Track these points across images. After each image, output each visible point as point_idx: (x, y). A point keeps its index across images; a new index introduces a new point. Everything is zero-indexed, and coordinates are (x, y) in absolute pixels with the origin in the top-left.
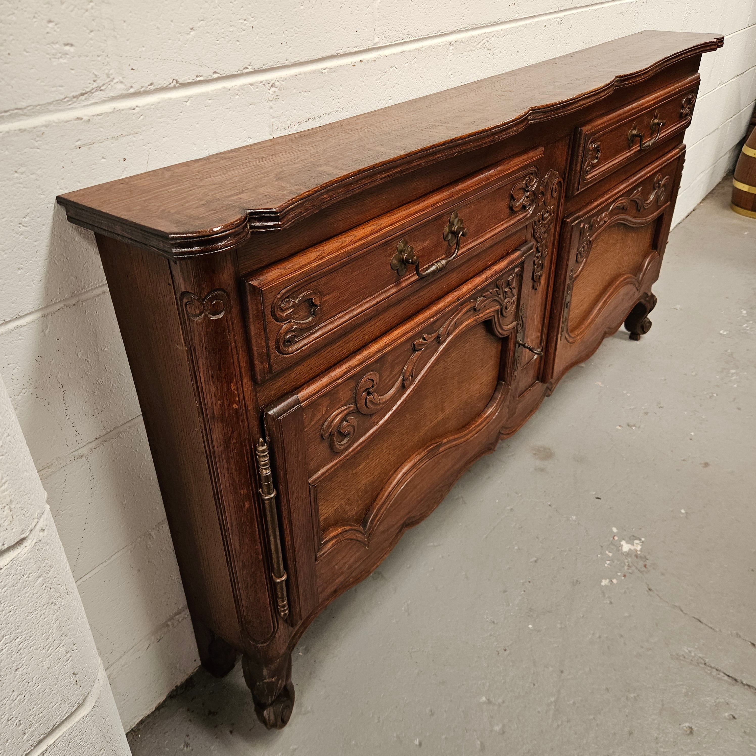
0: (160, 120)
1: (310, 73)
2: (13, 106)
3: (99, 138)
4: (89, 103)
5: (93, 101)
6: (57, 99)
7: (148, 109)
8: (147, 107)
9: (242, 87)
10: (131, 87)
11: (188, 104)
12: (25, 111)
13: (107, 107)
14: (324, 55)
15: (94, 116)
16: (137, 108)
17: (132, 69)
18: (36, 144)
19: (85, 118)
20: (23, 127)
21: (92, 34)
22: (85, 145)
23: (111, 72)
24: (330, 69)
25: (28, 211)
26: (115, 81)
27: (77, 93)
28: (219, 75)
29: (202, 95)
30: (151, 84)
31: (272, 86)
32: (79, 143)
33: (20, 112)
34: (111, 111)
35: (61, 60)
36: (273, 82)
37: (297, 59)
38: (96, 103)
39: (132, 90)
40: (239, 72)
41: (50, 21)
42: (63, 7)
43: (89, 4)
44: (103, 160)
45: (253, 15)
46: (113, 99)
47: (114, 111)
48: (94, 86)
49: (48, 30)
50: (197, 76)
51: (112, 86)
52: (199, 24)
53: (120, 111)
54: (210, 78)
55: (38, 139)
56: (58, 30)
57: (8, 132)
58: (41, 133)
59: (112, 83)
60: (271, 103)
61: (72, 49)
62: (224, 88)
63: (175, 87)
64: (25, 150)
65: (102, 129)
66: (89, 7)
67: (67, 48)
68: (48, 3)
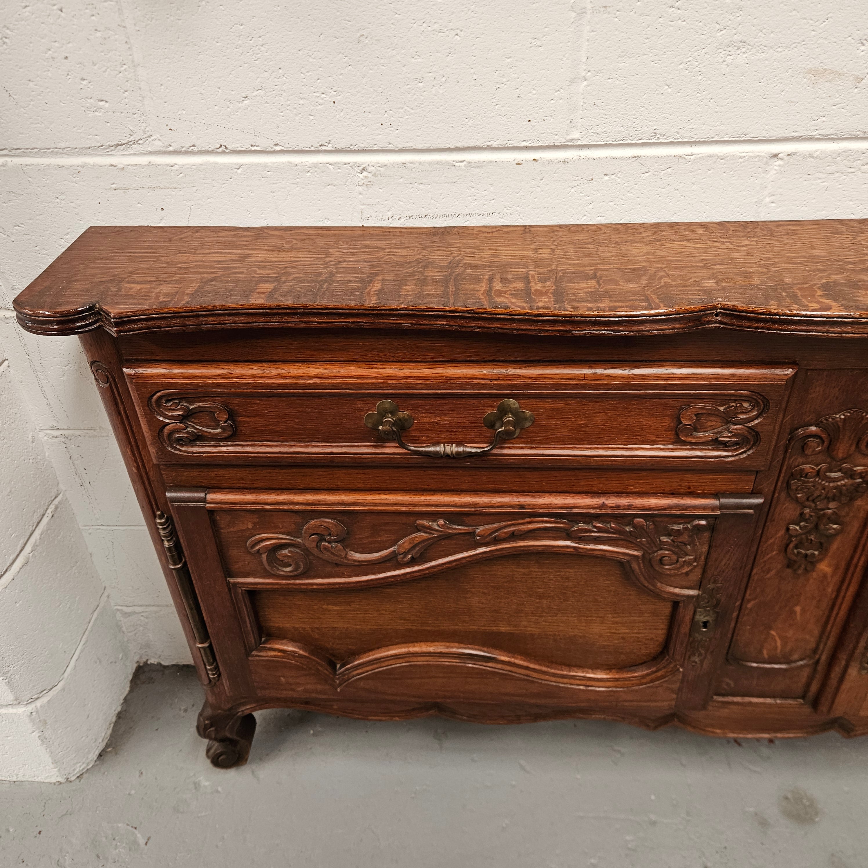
0: (204, 181)
1: (430, 163)
2: (53, 146)
3: (134, 185)
4: (128, 153)
5: (132, 152)
6: (93, 145)
7: (188, 168)
8: (188, 166)
9: (316, 165)
10: (170, 145)
11: (239, 171)
12: (65, 151)
13: (144, 160)
14: (460, 145)
15: (128, 165)
16: (176, 166)
17: (170, 129)
18: (74, 180)
19: (120, 166)
20: (61, 164)
21: (127, 93)
22: (121, 188)
23: (147, 129)
24: (469, 163)
25: (69, 230)
26: (152, 138)
27: (113, 144)
28: (283, 148)
29: (258, 165)
30: (194, 146)
31: (364, 169)
32: (114, 186)
33: (61, 151)
34: (146, 163)
35: (96, 113)
36: (364, 166)
37: (408, 145)
38: (134, 154)
39: (171, 149)
40: (312, 148)
41: (83, 79)
42: (96, 67)
43: (122, 67)
44: (139, 205)
45: (334, 89)
46: (151, 153)
47: (149, 165)
48: (130, 140)
49: (82, 86)
50: (252, 146)
51: (150, 142)
52: (255, 93)
53: (157, 165)
54: (269, 149)
55: (75, 176)
56: (92, 87)
57: (48, 165)
58: (77, 171)
59: (150, 140)
60: (361, 189)
61: (107, 105)
62: (289, 162)
63: (223, 152)
64: (64, 183)
65: (137, 179)
66: (123, 69)
67: (103, 103)
68: (80, 63)
